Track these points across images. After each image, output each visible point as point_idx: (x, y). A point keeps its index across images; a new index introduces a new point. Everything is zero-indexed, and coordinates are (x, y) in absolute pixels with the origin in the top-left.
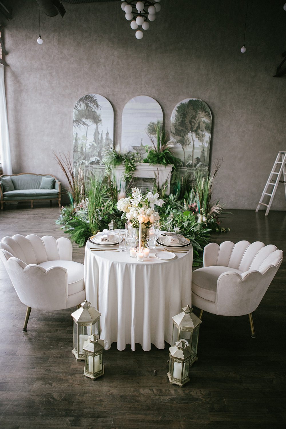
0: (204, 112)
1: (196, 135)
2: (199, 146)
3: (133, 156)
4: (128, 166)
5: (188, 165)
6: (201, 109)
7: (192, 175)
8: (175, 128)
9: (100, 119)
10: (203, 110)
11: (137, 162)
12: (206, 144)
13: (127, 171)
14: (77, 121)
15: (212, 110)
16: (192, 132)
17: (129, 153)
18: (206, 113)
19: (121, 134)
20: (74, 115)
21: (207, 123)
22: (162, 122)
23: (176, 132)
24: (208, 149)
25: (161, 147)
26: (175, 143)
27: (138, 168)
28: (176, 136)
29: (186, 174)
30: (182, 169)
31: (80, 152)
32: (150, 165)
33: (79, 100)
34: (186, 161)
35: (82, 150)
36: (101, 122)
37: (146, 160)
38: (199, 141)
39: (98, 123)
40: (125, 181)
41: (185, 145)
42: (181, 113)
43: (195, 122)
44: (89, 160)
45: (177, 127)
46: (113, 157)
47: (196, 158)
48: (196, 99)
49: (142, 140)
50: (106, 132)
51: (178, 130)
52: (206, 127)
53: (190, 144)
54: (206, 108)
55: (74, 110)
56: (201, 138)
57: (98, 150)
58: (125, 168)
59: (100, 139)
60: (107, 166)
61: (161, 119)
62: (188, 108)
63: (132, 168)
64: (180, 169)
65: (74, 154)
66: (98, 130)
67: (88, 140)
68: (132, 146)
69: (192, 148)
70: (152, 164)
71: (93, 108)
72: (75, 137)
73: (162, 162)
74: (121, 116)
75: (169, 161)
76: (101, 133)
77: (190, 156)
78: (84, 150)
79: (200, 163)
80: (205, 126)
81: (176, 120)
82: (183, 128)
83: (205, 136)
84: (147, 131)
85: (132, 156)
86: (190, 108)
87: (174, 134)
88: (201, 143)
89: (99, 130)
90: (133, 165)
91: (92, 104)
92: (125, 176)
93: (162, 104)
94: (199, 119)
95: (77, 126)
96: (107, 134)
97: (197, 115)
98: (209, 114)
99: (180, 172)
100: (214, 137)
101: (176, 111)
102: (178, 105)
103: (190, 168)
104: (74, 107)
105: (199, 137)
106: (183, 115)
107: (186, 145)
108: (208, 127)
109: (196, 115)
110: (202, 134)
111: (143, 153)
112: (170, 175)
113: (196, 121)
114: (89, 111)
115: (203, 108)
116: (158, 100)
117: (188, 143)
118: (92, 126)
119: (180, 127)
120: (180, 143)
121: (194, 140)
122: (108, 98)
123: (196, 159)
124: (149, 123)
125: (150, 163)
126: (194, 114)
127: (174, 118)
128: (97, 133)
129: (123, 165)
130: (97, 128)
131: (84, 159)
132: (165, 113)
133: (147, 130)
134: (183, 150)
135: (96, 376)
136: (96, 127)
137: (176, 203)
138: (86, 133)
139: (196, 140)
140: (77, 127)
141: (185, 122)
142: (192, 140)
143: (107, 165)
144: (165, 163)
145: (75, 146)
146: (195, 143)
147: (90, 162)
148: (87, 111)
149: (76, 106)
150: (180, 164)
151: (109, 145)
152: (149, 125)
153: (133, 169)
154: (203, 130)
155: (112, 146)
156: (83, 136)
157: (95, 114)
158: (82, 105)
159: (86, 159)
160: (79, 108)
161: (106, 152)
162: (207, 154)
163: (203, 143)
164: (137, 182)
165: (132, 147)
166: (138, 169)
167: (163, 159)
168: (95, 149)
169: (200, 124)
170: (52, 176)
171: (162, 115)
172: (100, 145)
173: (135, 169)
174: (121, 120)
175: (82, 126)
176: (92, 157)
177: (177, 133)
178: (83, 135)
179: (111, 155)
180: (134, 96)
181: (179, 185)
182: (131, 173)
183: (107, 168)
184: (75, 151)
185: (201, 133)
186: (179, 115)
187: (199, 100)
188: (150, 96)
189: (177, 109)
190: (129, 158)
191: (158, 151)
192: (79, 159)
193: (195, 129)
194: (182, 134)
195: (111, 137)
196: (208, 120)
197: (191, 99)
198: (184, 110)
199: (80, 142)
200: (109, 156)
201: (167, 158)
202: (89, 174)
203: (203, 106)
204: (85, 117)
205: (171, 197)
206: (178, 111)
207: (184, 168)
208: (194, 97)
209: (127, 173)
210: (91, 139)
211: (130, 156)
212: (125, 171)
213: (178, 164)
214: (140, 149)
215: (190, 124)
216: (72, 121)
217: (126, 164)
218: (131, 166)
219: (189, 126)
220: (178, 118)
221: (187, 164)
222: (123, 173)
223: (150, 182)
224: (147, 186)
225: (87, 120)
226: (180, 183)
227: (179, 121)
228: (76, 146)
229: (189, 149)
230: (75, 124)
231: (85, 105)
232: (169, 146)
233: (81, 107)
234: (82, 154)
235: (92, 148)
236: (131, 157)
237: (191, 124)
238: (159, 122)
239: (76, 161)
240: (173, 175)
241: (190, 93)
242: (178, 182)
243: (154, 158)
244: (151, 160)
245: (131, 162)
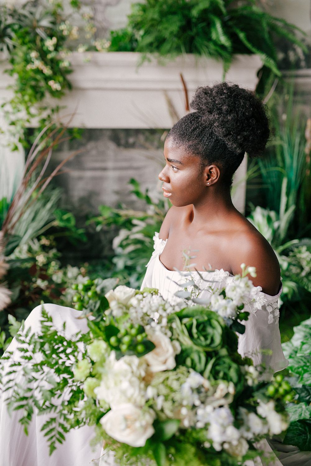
3: (54, 14)
4: (29, 67)
13: (23, 96)
27: (81, 78)
30: (304, 80)
32: (144, 58)
37: (125, 34)
40: (16, 148)
58: (13, 80)
63: (47, 79)
64: (294, 76)
70: (153, 57)
73: (210, 39)
75: (242, 35)
85: (51, 19)
90: (54, 64)
92: (13, 123)
111: (108, 5)
125: (141, 50)
144: (223, 47)
150: (291, 53)
153: (55, 85)
164: (82, 150)
166: (83, 85)
167: (210, 25)
173: (68, 85)
182: (45, 108)
190: (34, 28)
201: (231, 19)
209: (23, 107)
211: (37, 16)
212: (11, 95)
213: (284, 55)
217: (17, 59)
218: (42, 72)
222: (3, 105)
223: (147, 145)
224: (135, 164)
236: (45, 23)
242: (286, 146)
243: (164, 19)
244: (147, 33)
245: (45, 48)
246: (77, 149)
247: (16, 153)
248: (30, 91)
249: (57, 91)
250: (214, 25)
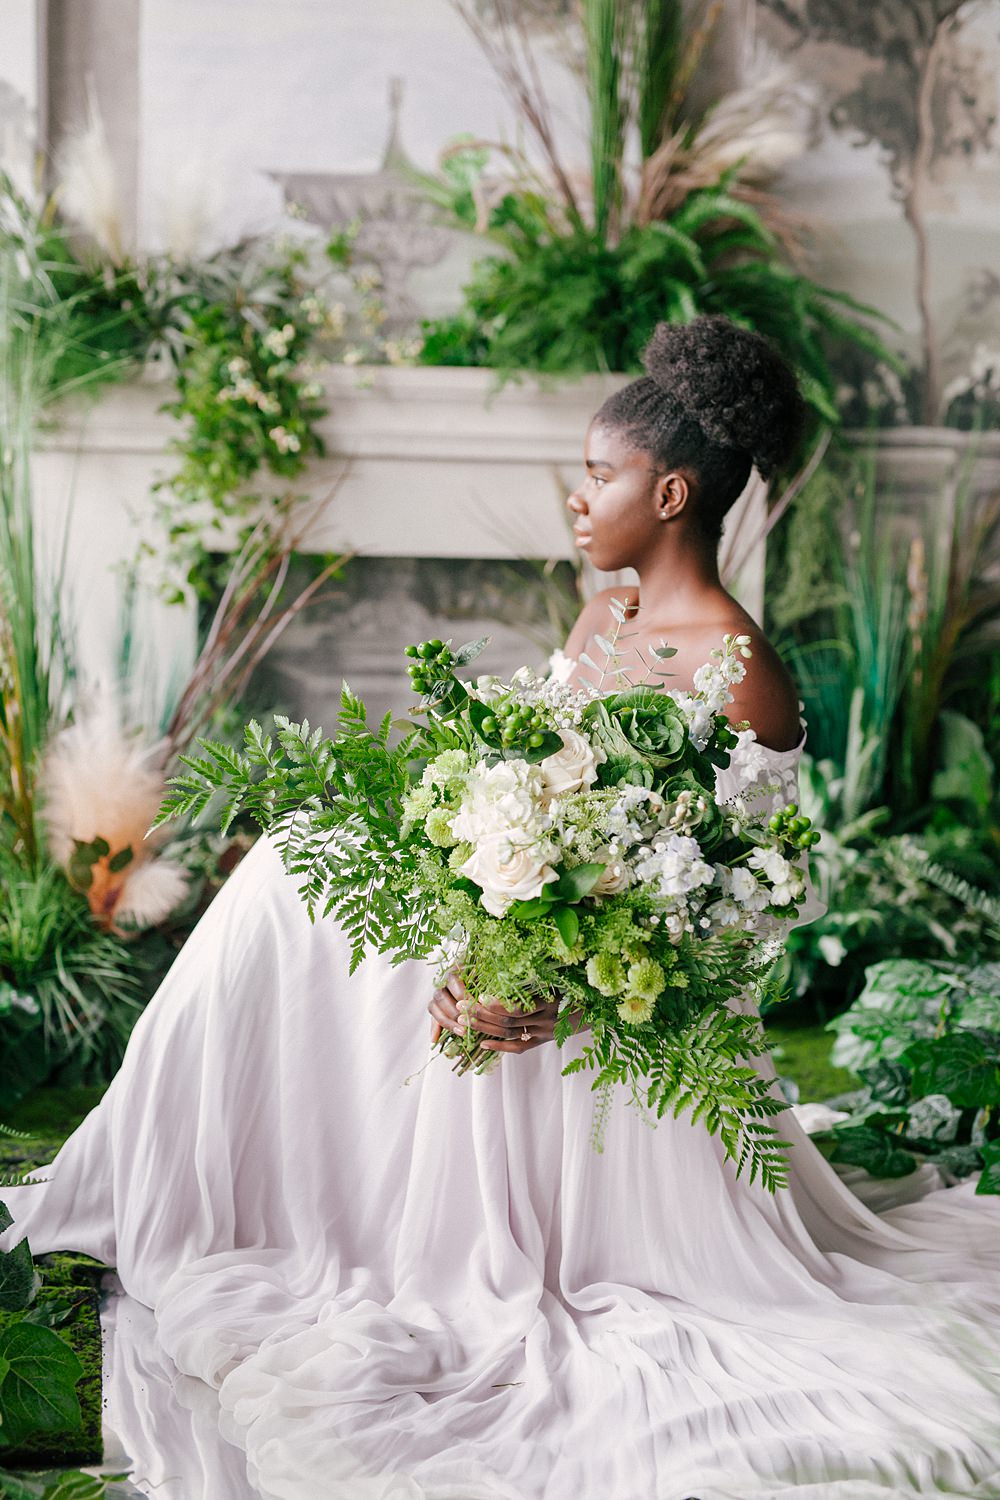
3: (286, 276)
4: (224, 395)
5: (968, 398)
11: (332, 353)
13: (207, 465)
17: (238, 252)
25: (642, 170)
26: (803, 118)
27: (345, 430)
28: (810, 45)
32: (503, 380)
34: (938, 356)
37: (457, 329)
40: (180, 598)
41: (926, 149)
49: (395, 101)
53: (988, 146)
58: (183, 428)
63: (266, 424)
68: (274, 176)
70: (527, 373)
85: (280, 286)
87: (793, 20)
90: (284, 389)
92: (178, 531)
99: (880, 488)
107: (941, 149)
111: (415, 263)
112: (759, 522)
117: (962, 128)
120: (871, 132)
125: (496, 362)
129: (151, 387)
134: (910, 214)
150: (872, 389)
153: (285, 440)
164: (340, 621)
165: (275, 192)
166: (348, 446)
173: (316, 445)
177: (824, 11)
181: (873, 644)
190: (237, 307)
191: (603, 215)
194: (891, 18)
201: (719, 290)
207: (922, 434)
209: (203, 491)
211: (246, 280)
212: (175, 465)
214: (373, 201)
217: (194, 377)
218: (256, 408)
221: (960, 386)
222: (156, 488)
229: (973, 204)
232: (731, 152)
236: (266, 295)
240: (790, 511)
242: (858, 605)
243: (556, 285)
244: (512, 320)
245: (263, 354)
246: (326, 620)
247: (178, 609)
248: (223, 453)
249: (291, 454)
250: (676, 300)
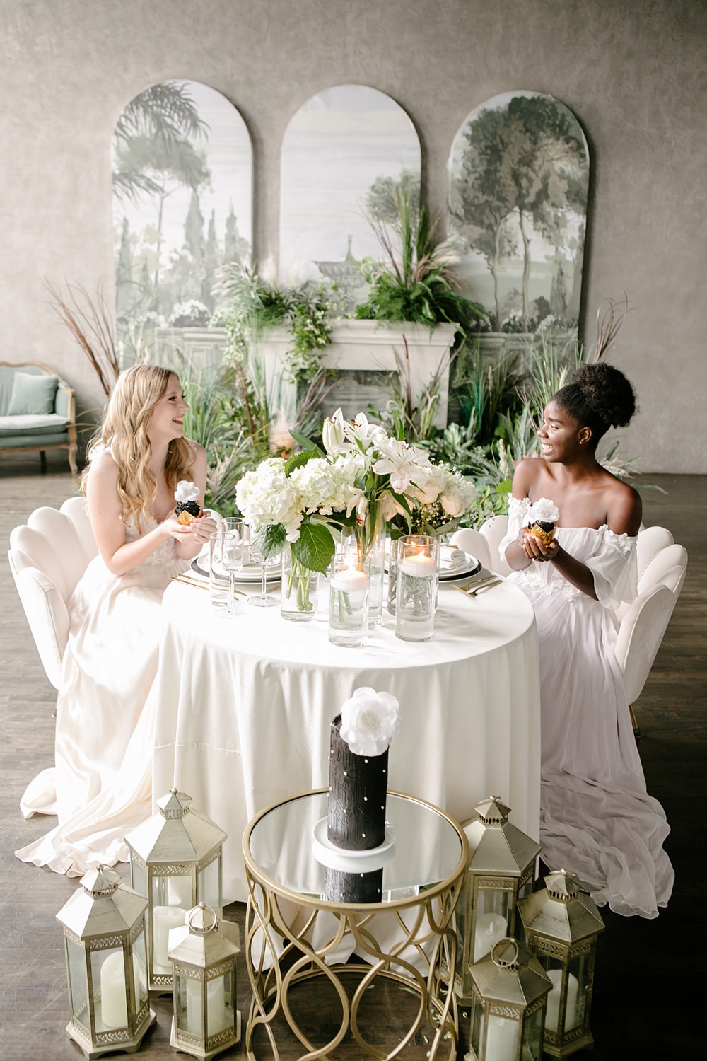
0: (562, 138)
1: (535, 221)
2: (547, 257)
3: (321, 295)
4: (306, 329)
5: (509, 324)
6: (554, 131)
7: (522, 359)
8: (465, 200)
9: (204, 170)
10: (560, 131)
11: (333, 316)
12: (569, 250)
13: (301, 347)
14: (127, 177)
15: (592, 131)
16: (521, 209)
17: (306, 285)
18: (570, 145)
19: (278, 220)
20: (113, 154)
21: (572, 177)
22: (418, 178)
23: (466, 210)
24: (576, 268)
25: (417, 265)
26: (462, 248)
27: (337, 336)
28: (465, 226)
29: (502, 355)
30: (489, 340)
31: (140, 285)
32: (380, 325)
33: (131, 103)
34: (500, 313)
35: (146, 278)
36: (207, 179)
37: (367, 308)
38: (546, 240)
39: (199, 182)
40: (293, 382)
41: (497, 254)
42: (483, 145)
43: (532, 174)
44: (171, 311)
45: (471, 193)
46: (253, 300)
47: (536, 301)
48: (536, 95)
49: (350, 242)
50: (228, 215)
51: (472, 204)
52: (568, 194)
53: (515, 254)
54: (570, 125)
55: (114, 139)
56: (551, 230)
57: (201, 279)
58: (293, 337)
59: (206, 237)
60: (233, 331)
61: (415, 167)
62: (506, 126)
63: (316, 337)
64: (482, 337)
65: (117, 293)
66: (198, 205)
67: (164, 241)
68: (316, 263)
69: (523, 266)
70: (385, 322)
71: (181, 130)
72: (120, 231)
73: (422, 314)
74: (278, 157)
75: (443, 311)
76: (211, 217)
77: (516, 293)
78: (152, 277)
79: (550, 318)
80: (567, 188)
81: (468, 169)
82: (491, 199)
83: (568, 225)
84: (366, 209)
85: (319, 298)
86: (513, 128)
87: (460, 218)
88: (553, 248)
89: (202, 207)
90: (321, 327)
91: (176, 117)
92: (294, 365)
93: (416, 116)
94: (546, 166)
95: (127, 194)
96: (231, 221)
97: (539, 150)
98: (580, 146)
99: (481, 349)
100: (598, 226)
101: (465, 138)
102: (473, 116)
103: (516, 335)
104: (115, 126)
105: (544, 226)
106: (489, 152)
107: (502, 254)
108: (577, 194)
109: (533, 151)
110: (556, 216)
111: (355, 287)
112: (447, 360)
113: (533, 170)
114: (168, 142)
115: (561, 126)
116: (402, 100)
117: (507, 249)
118: (179, 193)
119: (480, 194)
120: (482, 250)
121: (529, 238)
122: (229, 94)
123: (535, 305)
124: (373, 182)
125: (378, 319)
126: (528, 146)
127: (461, 164)
128: (194, 219)
129: (286, 326)
130: (195, 201)
131: (154, 308)
132: (430, 145)
133: (367, 206)
134: (492, 273)
135: (215, 1048)
136: (193, 199)
137: (470, 454)
138: (157, 216)
139: (536, 238)
140: (125, 197)
141: (498, 175)
142: (520, 237)
143: (231, 328)
144: (428, 319)
145: (122, 265)
146: (531, 248)
147: (173, 318)
148: (159, 142)
149: (120, 125)
150: (482, 321)
151: (236, 258)
152: (373, 188)
153: (321, 341)
154: (557, 203)
155: (246, 262)
156: (149, 230)
157: (189, 151)
158: (141, 119)
159: (161, 307)
160: (133, 132)
161: (228, 283)
162: (575, 282)
163: (560, 249)
164: (334, 386)
165: (317, 267)
166: (339, 341)
167: (422, 304)
168: (190, 272)
169: (550, 181)
170: (43, 367)
171: (418, 153)
172: (206, 259)
173: (329, 341)
174: (279, 174)
175: (144, 195)
176: (180, 302)
177: (469, 216)
178: (148, 226)
179: (246, 295)
180: (320, 88)
181: (478, 396)
182: (314, 356)
183: (233, 340)
184: (120, 282)
185: (552, 214)
186: (477, 152)
187: (544, 96)
188: (375, 87)
189: (470, 132)
190: (308, 304)
191: (406, 276)
192: (134, 307)
193: (531, 199)
194: (488, 218)
195: (244, 230)
196: (575, 169)
197: (518, 94)
198: (494, 135)
199: (136, 251)
200: (237, 298)
201: (436, 300)
202: (171, 360)
203: (559, 117)
204: (155, 161)
205: (454, 434)
206: (473, 139)
207: (495, 334)
208: (526, 89)
209: (300, 355)
210: (174, 238)
211: (310, 297)
212: (293, 347)
213: (474, 323)
214: (344, 270)
215: (513, 183)
216: (109, 177)
217: (297, 324)
218: (313, 332)
219: (511, 189)
220: (473, 161)
221: (506, 321)
222: (287, 353)
223: (380, 383)
224: (371, 397)
225: (159, 173)
226: (481, 388)
227: (476, 172)
228: (124, 264)
229: (510, 270)
230: (119, 187)
231: (152, 119)
232: (442, 260)
233: (136, 128)
234: (146, 291)
235: (180, 269)
236: (315, 301)
237: (518, 184)
238: (406, 179)
239: (126, 317)
240: (456, 358)
241: (512, 73)
242: (474, 384)
243: (393, 301)
244: (381, 308)
245: (315, 317)
246: (330, 385)
247: (292, 385)
248: (305, 344)
249: (322, 344)
250: (424, 304)
